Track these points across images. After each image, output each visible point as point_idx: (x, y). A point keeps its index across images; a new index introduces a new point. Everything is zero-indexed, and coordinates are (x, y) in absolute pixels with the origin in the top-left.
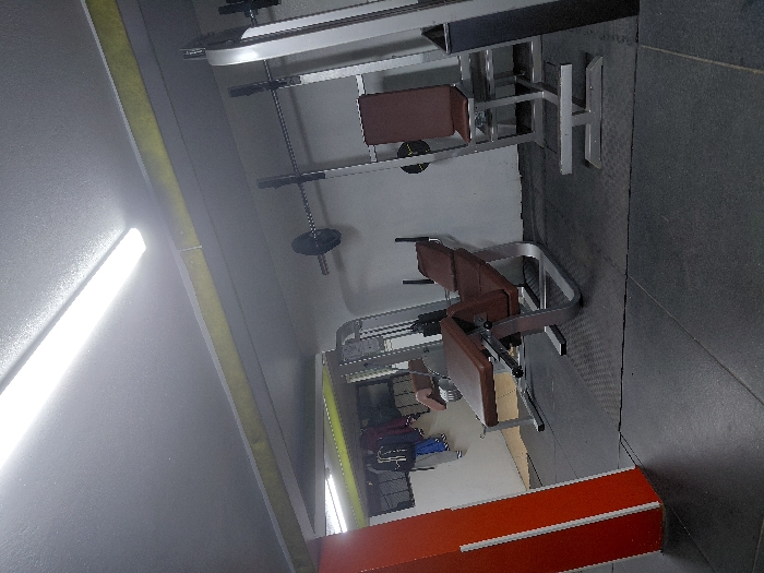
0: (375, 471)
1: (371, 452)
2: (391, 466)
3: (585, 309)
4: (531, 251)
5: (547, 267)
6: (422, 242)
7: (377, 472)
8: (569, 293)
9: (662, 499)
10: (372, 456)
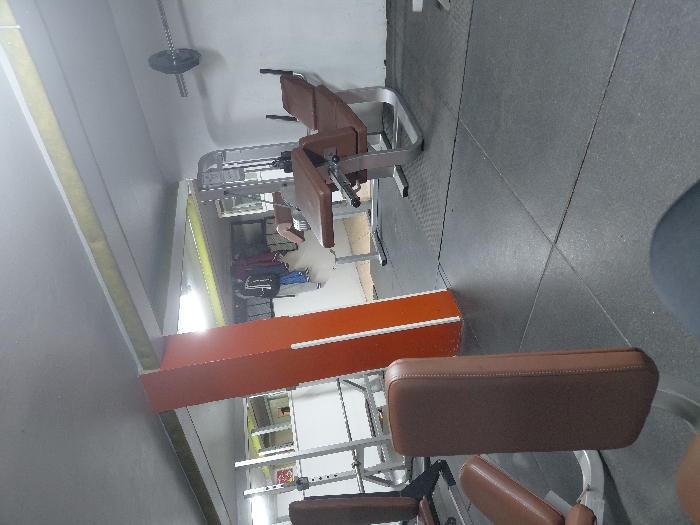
0: (242, 296)
1: (240, 281)
2: (257, 293)
3: (425, 153)
4: (388, 97)
5: (400, 114)
6: (287, 77)
7: (245, 297)
8: (413, 137)
9: (463, 315)
10: (240, 284)
